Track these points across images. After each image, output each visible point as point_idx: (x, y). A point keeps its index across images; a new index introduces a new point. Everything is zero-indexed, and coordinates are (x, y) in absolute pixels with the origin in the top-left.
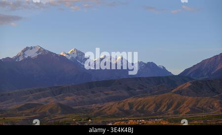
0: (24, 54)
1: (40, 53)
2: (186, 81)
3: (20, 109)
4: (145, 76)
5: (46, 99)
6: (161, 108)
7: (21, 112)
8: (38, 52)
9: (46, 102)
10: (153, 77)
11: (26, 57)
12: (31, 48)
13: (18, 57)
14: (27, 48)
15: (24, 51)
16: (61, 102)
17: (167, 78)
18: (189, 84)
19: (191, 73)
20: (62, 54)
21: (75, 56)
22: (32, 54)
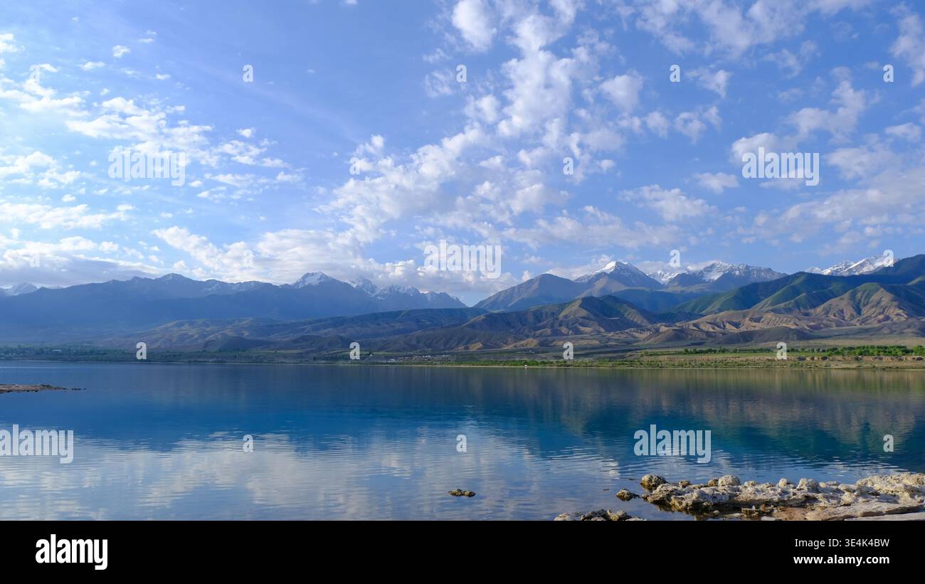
0: (304, 281)
1: (322, 280)
2: (480, 314)
3: (296, 341)
4: (435, 308)
5: (326, 331)
6: (450, 343)
7: (296, 345)
8: (320, 279)
9: (326, 334)
10: (446, 309)
11: (307, 284)
12: (313, 274)
13: (297, 284)
14: (307, 275)
15: (304, 278)
16: (342, 335)
17: (461, 310)
18: (482, 317)
19: (487, 305)
20: (346, 282)
21: (361, 284)
22: (314, 281)
